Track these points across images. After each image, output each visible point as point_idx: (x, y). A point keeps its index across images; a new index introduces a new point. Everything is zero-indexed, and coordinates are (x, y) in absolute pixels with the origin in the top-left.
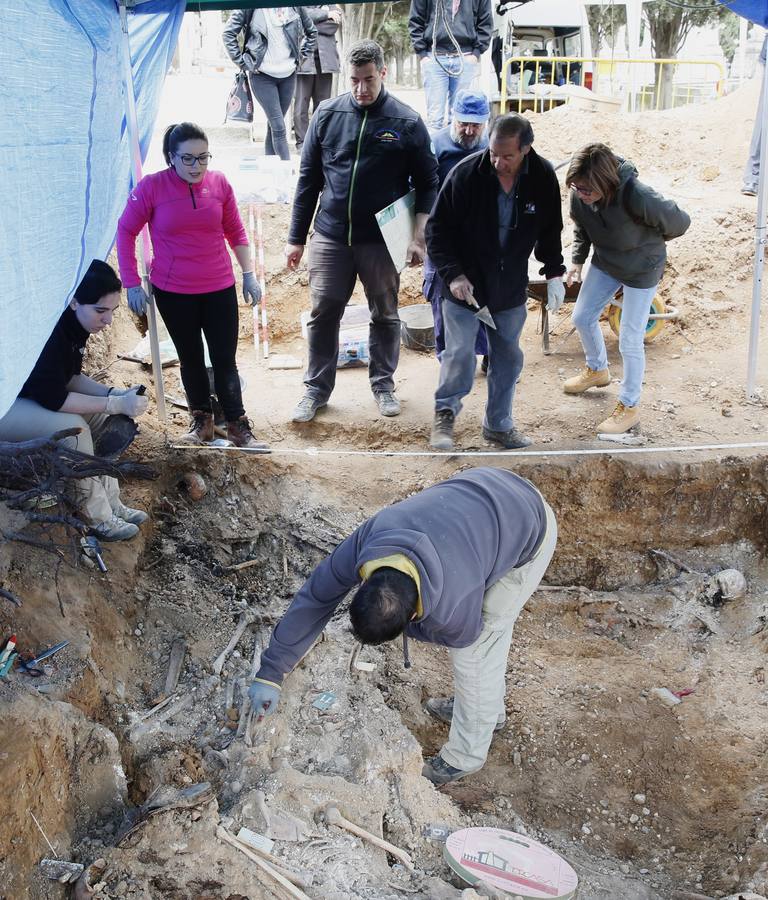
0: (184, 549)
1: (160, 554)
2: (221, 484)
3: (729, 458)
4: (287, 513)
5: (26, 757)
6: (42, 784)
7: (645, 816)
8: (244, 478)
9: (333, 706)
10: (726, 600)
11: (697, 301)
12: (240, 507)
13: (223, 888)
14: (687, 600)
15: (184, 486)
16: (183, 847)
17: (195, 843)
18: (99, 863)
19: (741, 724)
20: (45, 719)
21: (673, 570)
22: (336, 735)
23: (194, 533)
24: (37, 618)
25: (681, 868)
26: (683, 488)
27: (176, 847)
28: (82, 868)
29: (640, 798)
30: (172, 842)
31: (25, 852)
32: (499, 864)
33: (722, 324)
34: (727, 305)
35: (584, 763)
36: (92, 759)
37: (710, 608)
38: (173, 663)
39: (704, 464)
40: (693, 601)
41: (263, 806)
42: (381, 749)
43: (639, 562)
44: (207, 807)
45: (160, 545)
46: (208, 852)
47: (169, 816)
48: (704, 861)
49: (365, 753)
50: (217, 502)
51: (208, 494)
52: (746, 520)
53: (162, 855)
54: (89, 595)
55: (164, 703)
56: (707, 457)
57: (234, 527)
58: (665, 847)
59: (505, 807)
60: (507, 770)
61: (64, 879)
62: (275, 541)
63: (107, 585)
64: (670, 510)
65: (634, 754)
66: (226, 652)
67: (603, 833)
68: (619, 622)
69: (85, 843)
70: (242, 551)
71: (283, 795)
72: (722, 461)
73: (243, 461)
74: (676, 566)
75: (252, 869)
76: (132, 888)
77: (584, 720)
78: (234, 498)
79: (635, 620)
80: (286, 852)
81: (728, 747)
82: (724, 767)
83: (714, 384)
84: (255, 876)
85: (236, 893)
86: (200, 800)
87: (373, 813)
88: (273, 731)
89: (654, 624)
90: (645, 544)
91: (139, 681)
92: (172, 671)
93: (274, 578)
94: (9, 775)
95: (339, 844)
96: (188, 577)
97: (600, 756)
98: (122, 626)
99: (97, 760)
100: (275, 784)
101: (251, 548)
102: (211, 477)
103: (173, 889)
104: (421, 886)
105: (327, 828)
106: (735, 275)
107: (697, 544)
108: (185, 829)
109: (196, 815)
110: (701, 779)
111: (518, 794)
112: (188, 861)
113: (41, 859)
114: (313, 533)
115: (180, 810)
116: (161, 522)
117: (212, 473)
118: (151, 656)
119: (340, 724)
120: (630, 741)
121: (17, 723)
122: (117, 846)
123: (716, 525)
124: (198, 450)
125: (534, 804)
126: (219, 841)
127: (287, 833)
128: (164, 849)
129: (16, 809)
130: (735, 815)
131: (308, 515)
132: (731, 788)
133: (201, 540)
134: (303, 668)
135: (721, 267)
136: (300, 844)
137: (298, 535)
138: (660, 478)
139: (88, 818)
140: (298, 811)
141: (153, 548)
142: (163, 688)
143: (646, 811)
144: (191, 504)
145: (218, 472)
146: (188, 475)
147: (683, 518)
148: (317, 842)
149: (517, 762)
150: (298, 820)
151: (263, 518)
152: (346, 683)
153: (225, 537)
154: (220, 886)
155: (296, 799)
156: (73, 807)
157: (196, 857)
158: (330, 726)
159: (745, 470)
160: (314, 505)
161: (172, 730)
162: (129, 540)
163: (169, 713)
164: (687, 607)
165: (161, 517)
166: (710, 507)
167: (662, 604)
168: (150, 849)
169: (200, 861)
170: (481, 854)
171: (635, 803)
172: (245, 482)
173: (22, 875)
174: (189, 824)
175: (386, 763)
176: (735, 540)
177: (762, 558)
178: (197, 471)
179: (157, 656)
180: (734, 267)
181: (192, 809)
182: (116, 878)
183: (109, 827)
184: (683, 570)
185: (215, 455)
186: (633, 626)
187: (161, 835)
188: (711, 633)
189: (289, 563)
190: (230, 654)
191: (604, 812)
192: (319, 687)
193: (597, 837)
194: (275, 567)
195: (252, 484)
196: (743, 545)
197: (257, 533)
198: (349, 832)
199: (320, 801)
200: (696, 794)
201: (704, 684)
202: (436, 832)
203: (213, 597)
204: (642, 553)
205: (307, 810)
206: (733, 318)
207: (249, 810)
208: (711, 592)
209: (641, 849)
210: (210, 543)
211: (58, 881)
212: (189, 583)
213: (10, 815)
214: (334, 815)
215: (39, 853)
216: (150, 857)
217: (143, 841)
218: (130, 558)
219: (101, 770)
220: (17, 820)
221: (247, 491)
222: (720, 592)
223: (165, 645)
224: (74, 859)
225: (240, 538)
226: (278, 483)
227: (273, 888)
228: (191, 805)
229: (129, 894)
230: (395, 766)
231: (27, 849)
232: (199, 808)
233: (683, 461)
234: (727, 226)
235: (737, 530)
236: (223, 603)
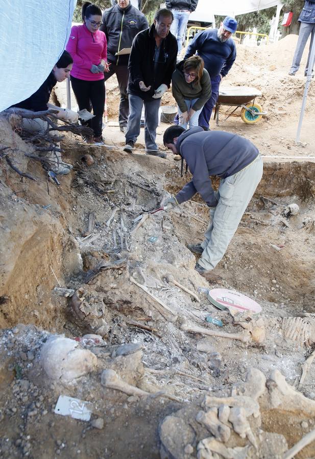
0: (86, 182)
1: (78, 183)
2: (99, 159)
3: (294, 162)
4: (126, 172)
5: (47, 240)
6: (52, 255)
7: (277, 288)
8: (108, 158)
9: (157, 241)
10: (292, 215)
11: (273, 110)
12: (107, 170)
13: (132, 304)
14: (277, 215)
15: (84, 159)
16: (115, 286)
17: (120, 284)
18: (81, 289)
19: (304, 258)
20: (55, 225)
21: (271, 204)
22: (160, 251)
23: (89, 177)
24: (37, 194)
25: (293, 306)
26: (277, 172)
27: (112, 285)
28: (74, 291)
29: (274, 281)
30: (110, 283)
31: (47, 283)
32: (232, 302)
33: (282, 119)
34: (285, 112)
35: (251, 268)
36: (69, 250)
37: (286, 218)
38: (91, 222)
39: (286, 163)
40: (279, 215)
41: (142, 273)
42: (180, 257)
43: (257, 202)
44: (125, 268)
45: (77, 180)
46: (126, 287)
47: (109, 271)
48: (302, 304)
49: (174, 258)
50: (97, 167)
51: (94, 163)
52: (297, 187)
53: (106, 289)
54: (55, 191)
55: (90, 236)
56: (286, 161)
57: (105, 176)
58: (287, 299)
59: (225, 283)
60: (222, 270)
61: (67, 295)
62: (121, 184)
63: (60, 190)
64: (270, 182)
65: (269, 266)
66: (110, 220)
67: (262, 294)
68: (251, 222)
69: (72, 283)
70: (108, 187)
71: (149, 270)
72: (292, 163)
73: (108, 151)
74: (272, 203)
75: (145, 296)
76: (96, 300)
77: (249, 253)
78: (105, 166)
79: (258, 222)
80: (153, 292)
81: (301, 265)
82: (301, 272)
83: (282, 138)
84: (146, 299)
85: (138, 306)
86: (122, 265)
87: (184, 278)
88: (136, 248)
89: (264, 224)
90: (260, 195)
91: (77, 228)
92: (90, 224)
93: (121, 197)
94: (41, 247)
95: (173, 290)
96: (90, 192)
97: (257, 266)
98: (68, 206)
99: (71, 251)
100: (145, 266)
101: (111, 186)
102: (95, 156)
103: (111, 304)
104: (205, 308)
105: (168, 282)
106: (287, 101)
107: (278, 196)
108: (115, 278)
109: (120, 272)
110: (293, 276)
111: (229, 279)
112: (117, 292)
113: (54, 288)
114: (137, 181)
115: (113, 269)
116: (76, 172)
117: (96, 155)
118: (80, 218)
119: (162, 248)
120: (267, 261)
121: (43, 224)
122: (87, 283)
123: (286, 188)
124: (90, 146)
125: (235, 283)
126: (131, 283)
127: (153, 284)
128: (107, 286)
129: (44, 263)
130: (309, 288)
131: (135, 174)
132: (305, 279)
133: (92, 180)
134: (143, 227)
135: (282, 98)
136: (158, 289)
137: (131, 182)
138: (269, 168)
139: (69, 274)
140: (156, 276)
141: (75, 181)
142: (87, 231)
143: (278, 286)
144: (87, 166)
145: (98, 155)
146: (86, 155)
147: (274, 185)
148: (163, 289)
149: (226, 267)
150: (156, 279)
151: (116, 174)
152: (161, 233)
153: (102, 180)
154: (130, 303)
155: (154, 271)
156: (63, 269)
157: (120, 290)
158: (158, 248)
159: (300, 167)
160: (136, 170)
161: (93, 246)
162: (66, 175)
163: (92, 240)
164: (277, 218)
165: (76, 170)
166: (285, 181)
167: (267, 216)
168: (101, 286)
169: (122, 292)
170: (223, 298)
171: (272, 283)
172: (109, 159)
173: (47, 293)
174: (117, 276)
175: (181, 263)
176: (292, 195)
177: (302, 202)
178: (90, 154)
179: (83, 219)
180: (287, 99)
181: (118, 269)
182: (88, 297)
183: (80, 277)
184: (275, 204)
185: (97, 148)
186: (257, 224)
187: (105, 280)
188: (287, 227)
189: (127, 192)
190: (113, 220)
191: (261, 286)
192: (150, 234)
193: (260, 295)
194: (122, 193)
195: (112, 161)
196: (295, 197)
197: (114, 180)
198: (176, 285)
199: (164, 273)
200: (293, 281)
201: (287, 244)
202: (203, 290)
203: (101, 201)
204: (257, 198)
205: (159, 276)
206: (287, 117)
207: (135, 275)
208: (286, 212)
209: (277, 300)
210: (96, 182)
211: (64, 296)
212: (91, 194)
213: (41, 266)
214: (171, 278)
215: (53, 285)
216: (100, 290)
217: (98, 282)
218: (68, 181)
219: (72, 255)
220: (44, 268)
221: (109, 163)
222: (290, 212)
223: (86, 215)
224: (68, 288)
225: (108, 181)
226: (122, 161)
227: (154, 304)
228: (118, 267)
229: (95, 303)
230: (185, 264)
231: (48, 282)
232: (122, 269)
233: (278, 162)
234: (284, 83)
235: (293, 191)
236: (105, 203)
